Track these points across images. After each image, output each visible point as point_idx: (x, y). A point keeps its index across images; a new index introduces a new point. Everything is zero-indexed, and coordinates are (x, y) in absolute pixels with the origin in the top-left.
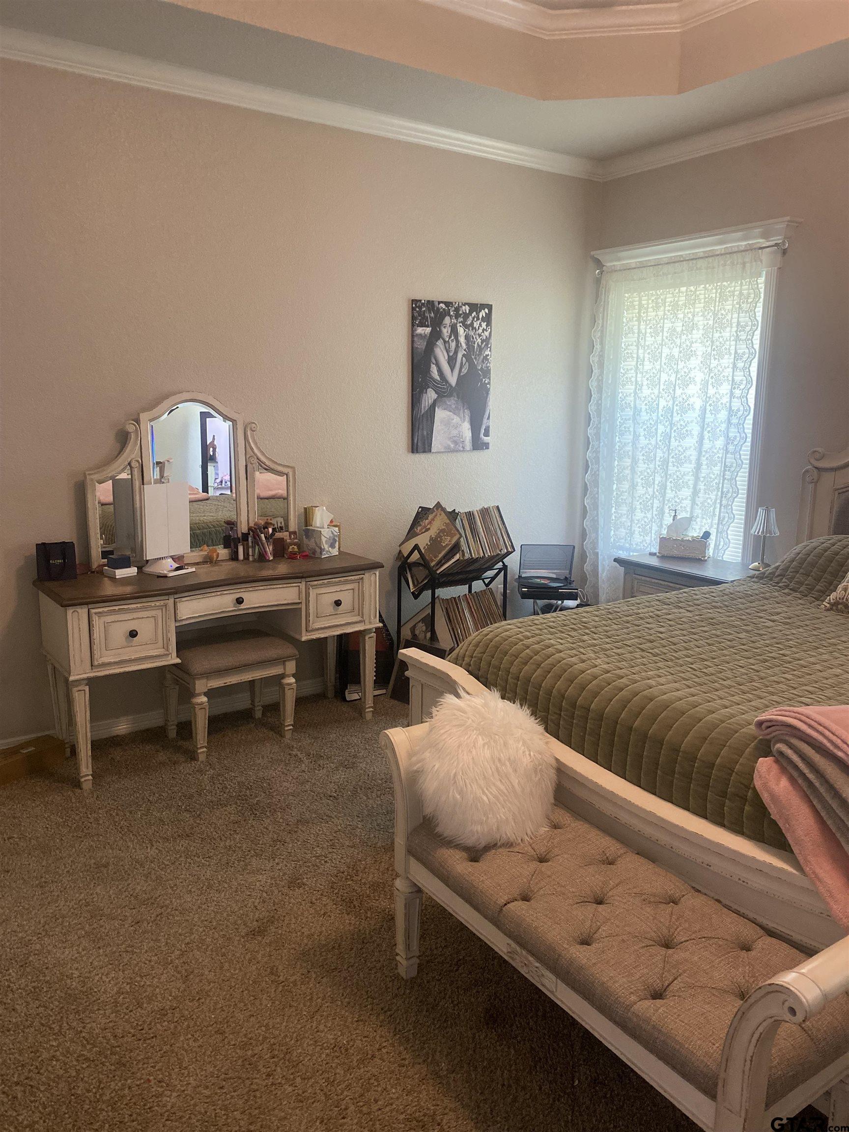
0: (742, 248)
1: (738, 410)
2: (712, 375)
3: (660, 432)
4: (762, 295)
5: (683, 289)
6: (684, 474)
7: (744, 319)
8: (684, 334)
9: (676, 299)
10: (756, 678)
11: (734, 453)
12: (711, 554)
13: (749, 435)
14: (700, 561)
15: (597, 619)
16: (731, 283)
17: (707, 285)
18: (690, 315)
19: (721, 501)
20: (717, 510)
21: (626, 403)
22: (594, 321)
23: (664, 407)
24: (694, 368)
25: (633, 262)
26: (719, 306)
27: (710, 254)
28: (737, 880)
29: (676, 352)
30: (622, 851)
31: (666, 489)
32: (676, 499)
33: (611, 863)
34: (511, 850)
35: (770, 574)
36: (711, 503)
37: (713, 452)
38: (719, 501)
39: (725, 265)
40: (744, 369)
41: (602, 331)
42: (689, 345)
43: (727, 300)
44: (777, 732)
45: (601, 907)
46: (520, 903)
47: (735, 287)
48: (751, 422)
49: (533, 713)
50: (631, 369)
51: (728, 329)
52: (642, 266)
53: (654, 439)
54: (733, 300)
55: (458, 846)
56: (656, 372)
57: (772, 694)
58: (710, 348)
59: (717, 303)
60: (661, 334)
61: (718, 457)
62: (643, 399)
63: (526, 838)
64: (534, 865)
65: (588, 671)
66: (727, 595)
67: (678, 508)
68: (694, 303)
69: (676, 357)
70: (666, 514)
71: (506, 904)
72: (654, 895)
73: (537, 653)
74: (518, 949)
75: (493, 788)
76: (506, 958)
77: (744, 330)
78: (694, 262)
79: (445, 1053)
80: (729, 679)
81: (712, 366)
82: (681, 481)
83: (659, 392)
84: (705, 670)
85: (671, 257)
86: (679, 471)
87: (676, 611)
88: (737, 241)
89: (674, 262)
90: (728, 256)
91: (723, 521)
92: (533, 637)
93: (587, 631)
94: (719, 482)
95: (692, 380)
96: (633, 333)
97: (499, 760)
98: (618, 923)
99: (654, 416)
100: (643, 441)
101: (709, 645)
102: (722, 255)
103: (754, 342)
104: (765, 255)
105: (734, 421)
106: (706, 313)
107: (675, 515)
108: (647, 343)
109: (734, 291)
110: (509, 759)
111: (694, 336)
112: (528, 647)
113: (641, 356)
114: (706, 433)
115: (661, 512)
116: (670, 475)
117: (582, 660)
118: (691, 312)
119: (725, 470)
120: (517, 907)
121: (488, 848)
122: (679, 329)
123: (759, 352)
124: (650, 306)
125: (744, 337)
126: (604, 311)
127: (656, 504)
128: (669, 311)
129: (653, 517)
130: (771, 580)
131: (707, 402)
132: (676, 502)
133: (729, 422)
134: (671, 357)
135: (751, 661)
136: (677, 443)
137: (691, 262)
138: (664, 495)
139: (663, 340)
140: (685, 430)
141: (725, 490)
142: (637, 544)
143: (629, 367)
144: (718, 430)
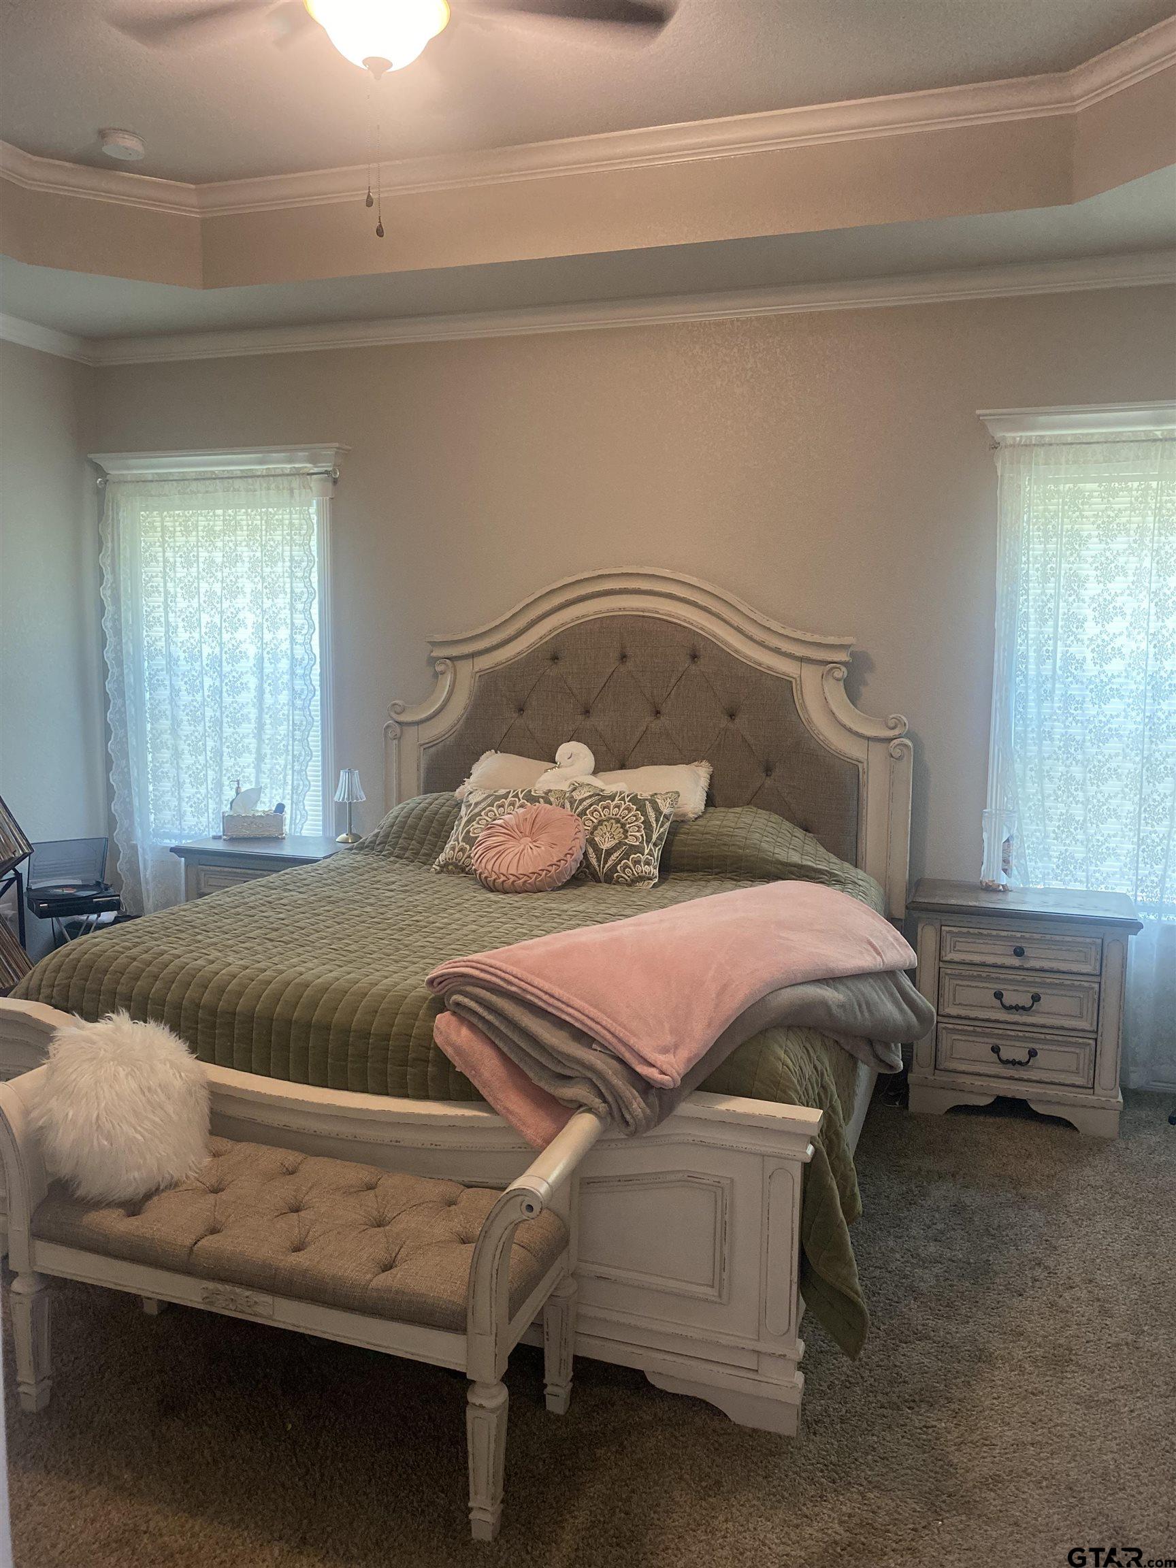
0: (288, 472)
1: (303, 659)
2: (266, 617)
3: (206, 686)
4: (315, 526)
5: (219, 512)
6: (244, 737)
7: (298, 553)
8: (226, 567)
9: (211, 523)
10: (401, 946)
11: (302, 709)
12: (288, 831)
13: (318, 688)
14: (278, 839)
15: (201, 916)
16: (278, 510)
17: (249, 510)
18: (231, 544)
19: (293, 767)
20: (290, 777)
21: (155, 649)
22: (100, 544)
23: (209, 655)
24: (244, 608)
25: (149, 473)
26: (266, 535)
27: (250, 474)
28: (429, 1146)
29: (217, 587)
30: (301, 1158)
31: (222, 755)
32: (237, 768)
33: (292, 1173)
34: (177, 1190)
35: (371, 842)
36: (280, 769)
37: (276, 708)
38: (289, 767)
39: (269, 489)
40: (304, 611)
41: (113, 557)
42: (234, 580)
43: (275, 530)
44: (450, 986)
45: (302, 1214)
46: (210, 1237)
47: (283, 515)
48: (319, 671)
49: (172, 1029)
50: (159, 607)
51: (280, 564)
52: (163, 480)
53: (200, 694)
54: (283, 531)
55: (110, 1205)
56: (193, 611)
57: (423, 958)
58: (260, 584)
59: (264, 533)
60: (195, 565)
61: (283, 715)
62: (180, 645)
63: (191, 1173)
64: (212, 1197)
65: (223, 972)
66: (333, 870)
67: (240, 778)
68: (236, 530)
69: (219, 594)
70: (226, 788)
71: (196, 1243)
72: (352, 1186)
73: (149, 964)
74: (220, 1286)
75: (146, 1122)
76: (202, 1307)
77: (299, 567)
78: (230, 481)
79: (124, 1465)
80: (374, 952)
81: (265, 606)
82: (240, 745)
83: (201, 637)
84: (346, 948)
85: (200, 472)
86: (237, 733)
87: (286, 894)
88: (279, 463)
89: (204, 479)
90: (271, 478)
91: (297, 789)
92: (135, 946)
93: (197, 930)
94: (288, 744)
95: (242, 623)
96: (157, 561)
97: (149, 1089)
98: (326, 1220)
99: (197, 666)
100: (185, 698)
101: (339, 923)
102: (263, 476)
103: (312, 580)
104: (314, 482)
105: (299, 671)
106: (251, 543)
107: (238, 787)
108: (178, 575)
109: (282, 520)
110: (160, 1085)
111: (239, 570)
112: (135, 959)
113: (172, 590)
114: (265, 685)
115: (219, 785)
116: (226, 738)
117: (209, 960)
118: (232, 541)
119: (294, 730)
120: (209, 1242)
121: (148, 1196)
122: (219, 560)
123: (319, 591)
124: (178, 529)
125: (300, 574)
126: (113, 531)
127: (211, 774)
128: (203, 537)
129: (208, 792)
130: (373, 849)
131: (263, 649)
132: (236, 771)
133: (293, 673)
134: (211, 594)
135: (388, 932)
136: (230, 700)
137: (226, 481)
138: (220, 764)
139: (199, 573)
140: (239, 682)
141: (295, 753)
142: (190, 828)
143: (156, 604)
144: (280, 682)
